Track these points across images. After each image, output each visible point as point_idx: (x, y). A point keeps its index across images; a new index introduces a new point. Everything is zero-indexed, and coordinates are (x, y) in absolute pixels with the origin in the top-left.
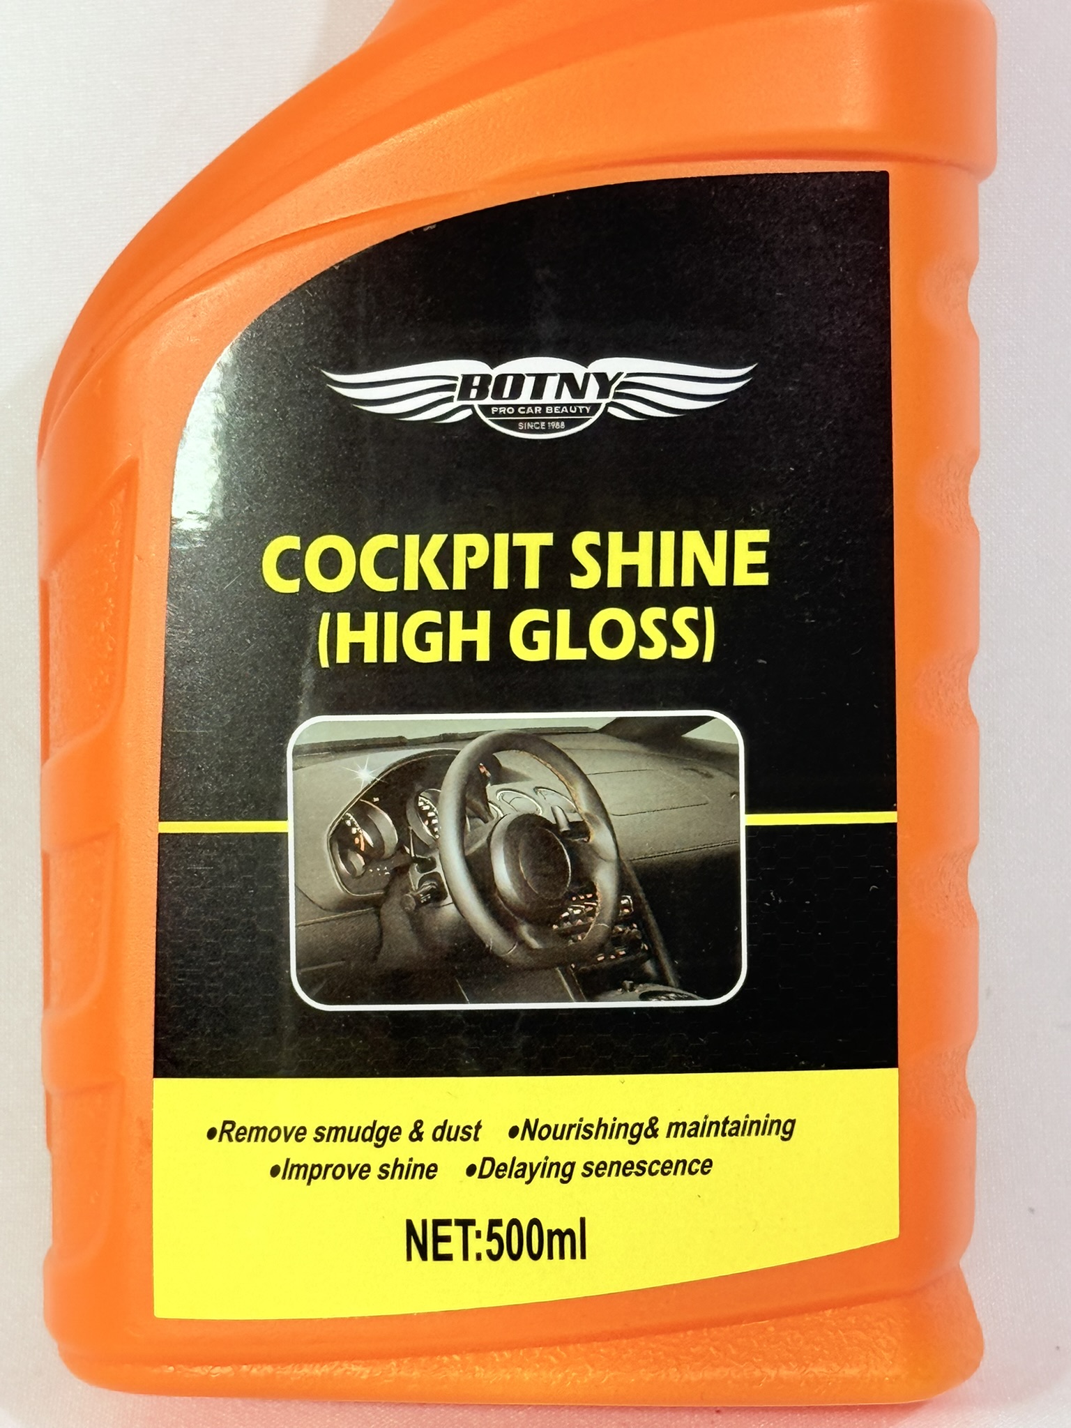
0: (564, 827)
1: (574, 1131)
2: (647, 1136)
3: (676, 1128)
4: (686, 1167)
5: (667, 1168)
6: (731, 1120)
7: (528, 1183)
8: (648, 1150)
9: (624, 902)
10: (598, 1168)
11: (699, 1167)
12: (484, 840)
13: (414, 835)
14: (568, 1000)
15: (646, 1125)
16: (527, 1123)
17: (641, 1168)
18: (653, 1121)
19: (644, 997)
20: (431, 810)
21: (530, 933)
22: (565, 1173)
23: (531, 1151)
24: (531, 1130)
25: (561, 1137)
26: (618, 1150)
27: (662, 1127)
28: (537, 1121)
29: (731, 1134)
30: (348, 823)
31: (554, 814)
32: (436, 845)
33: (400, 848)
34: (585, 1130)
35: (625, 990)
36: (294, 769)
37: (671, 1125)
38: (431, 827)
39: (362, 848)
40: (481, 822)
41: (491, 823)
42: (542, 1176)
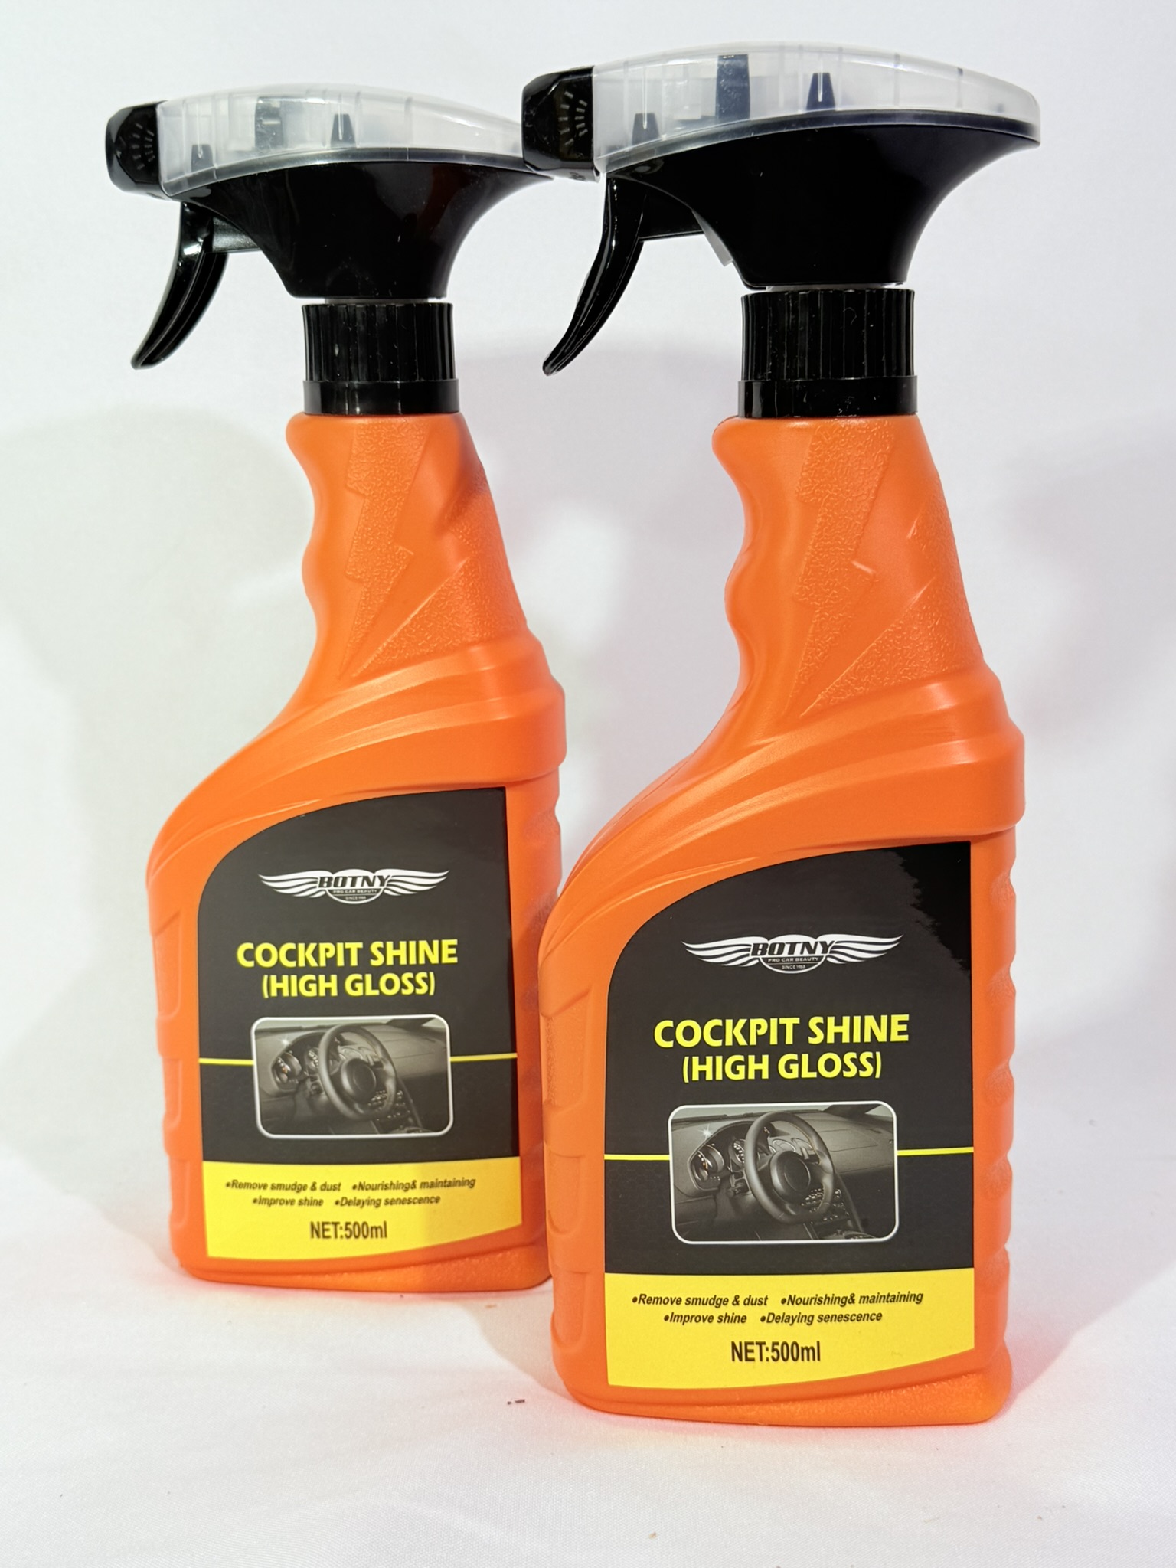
0: (807, 1157)
1: (813, 1301)
2: (849, 1303)
3: (864, 1299)
4: (869, 1317)
5: (859, 1318)
6: (891, 1294)
7: (791, 1325)
8: (849, 1309)
9: (837, 1192)
10: (825, 1318)
11: (875, 1317)
12: (767, 1164)
13: (732, 1161)
14: (810, 1239)
15: (849, 1297)
16: (790, 1296)
17: (847, 1318)
18: (853, 1296)
19: (847, 1238)
20: (741, 1149)
21: (790, 1207)
22: (809, 1320)
23: (793, 1310)
24: (792, 1300)
25: (807, 1304)
26: (835, 1309)
27: (857, 1298)
28: (795, 1296)
29: (891, 1301)
30: (700, 1156)
31: (802, 1152)
32: (743, 1166)
33: (725, 1168)
34: (819, 1300)
35: (837, 1234)
36: (672, 1130)
37: (861, 1297)
38: (741, 1158)
39: (707, 1167)
40: (765, 1155)
41: (770, 1156)
42: (798, 1322)
